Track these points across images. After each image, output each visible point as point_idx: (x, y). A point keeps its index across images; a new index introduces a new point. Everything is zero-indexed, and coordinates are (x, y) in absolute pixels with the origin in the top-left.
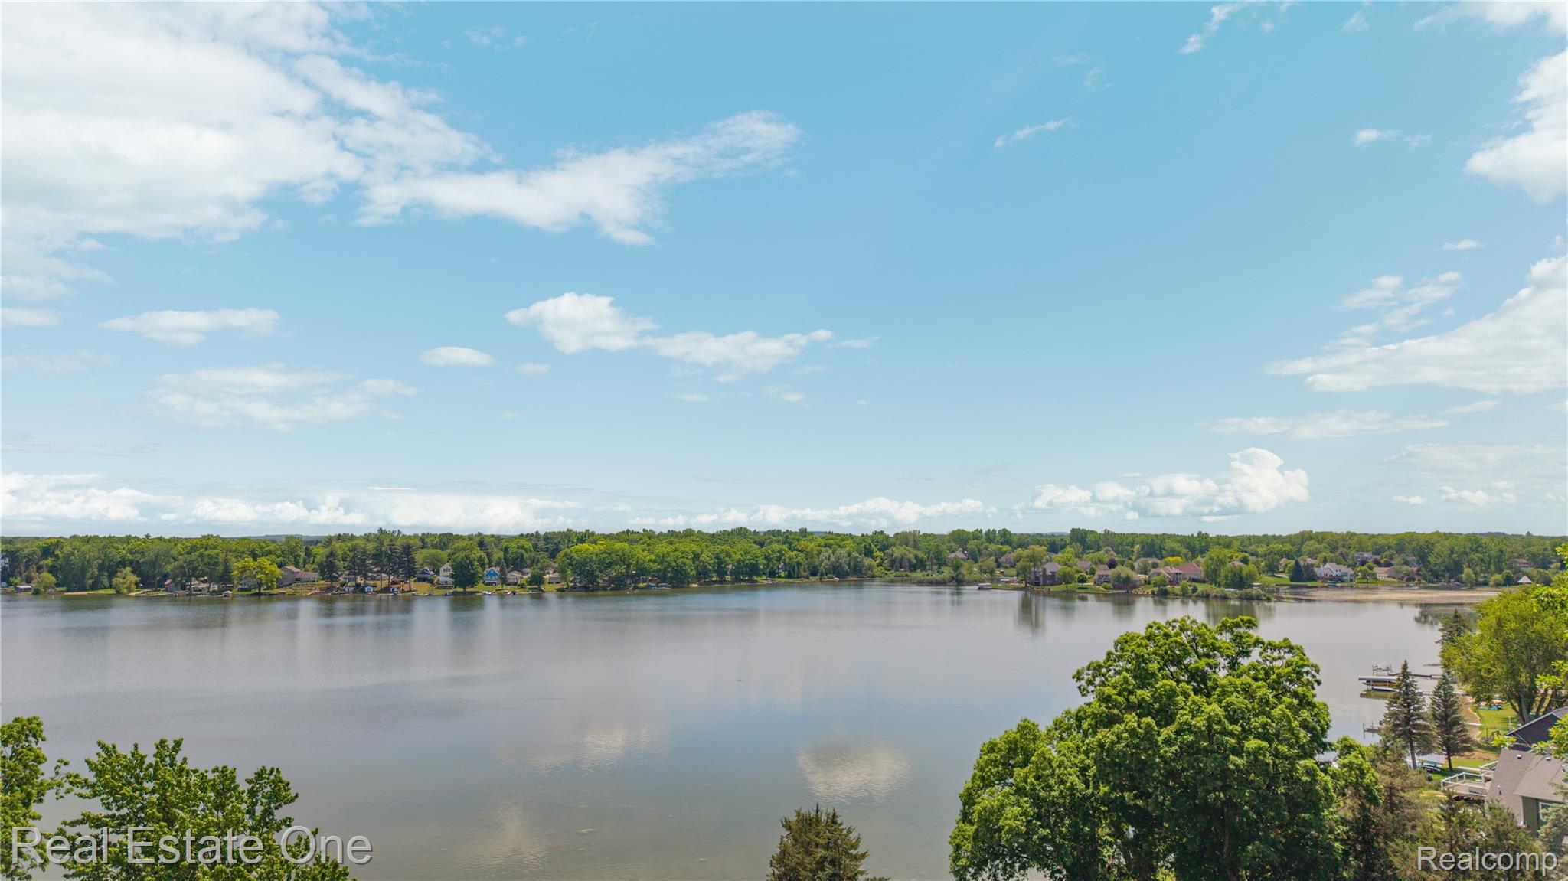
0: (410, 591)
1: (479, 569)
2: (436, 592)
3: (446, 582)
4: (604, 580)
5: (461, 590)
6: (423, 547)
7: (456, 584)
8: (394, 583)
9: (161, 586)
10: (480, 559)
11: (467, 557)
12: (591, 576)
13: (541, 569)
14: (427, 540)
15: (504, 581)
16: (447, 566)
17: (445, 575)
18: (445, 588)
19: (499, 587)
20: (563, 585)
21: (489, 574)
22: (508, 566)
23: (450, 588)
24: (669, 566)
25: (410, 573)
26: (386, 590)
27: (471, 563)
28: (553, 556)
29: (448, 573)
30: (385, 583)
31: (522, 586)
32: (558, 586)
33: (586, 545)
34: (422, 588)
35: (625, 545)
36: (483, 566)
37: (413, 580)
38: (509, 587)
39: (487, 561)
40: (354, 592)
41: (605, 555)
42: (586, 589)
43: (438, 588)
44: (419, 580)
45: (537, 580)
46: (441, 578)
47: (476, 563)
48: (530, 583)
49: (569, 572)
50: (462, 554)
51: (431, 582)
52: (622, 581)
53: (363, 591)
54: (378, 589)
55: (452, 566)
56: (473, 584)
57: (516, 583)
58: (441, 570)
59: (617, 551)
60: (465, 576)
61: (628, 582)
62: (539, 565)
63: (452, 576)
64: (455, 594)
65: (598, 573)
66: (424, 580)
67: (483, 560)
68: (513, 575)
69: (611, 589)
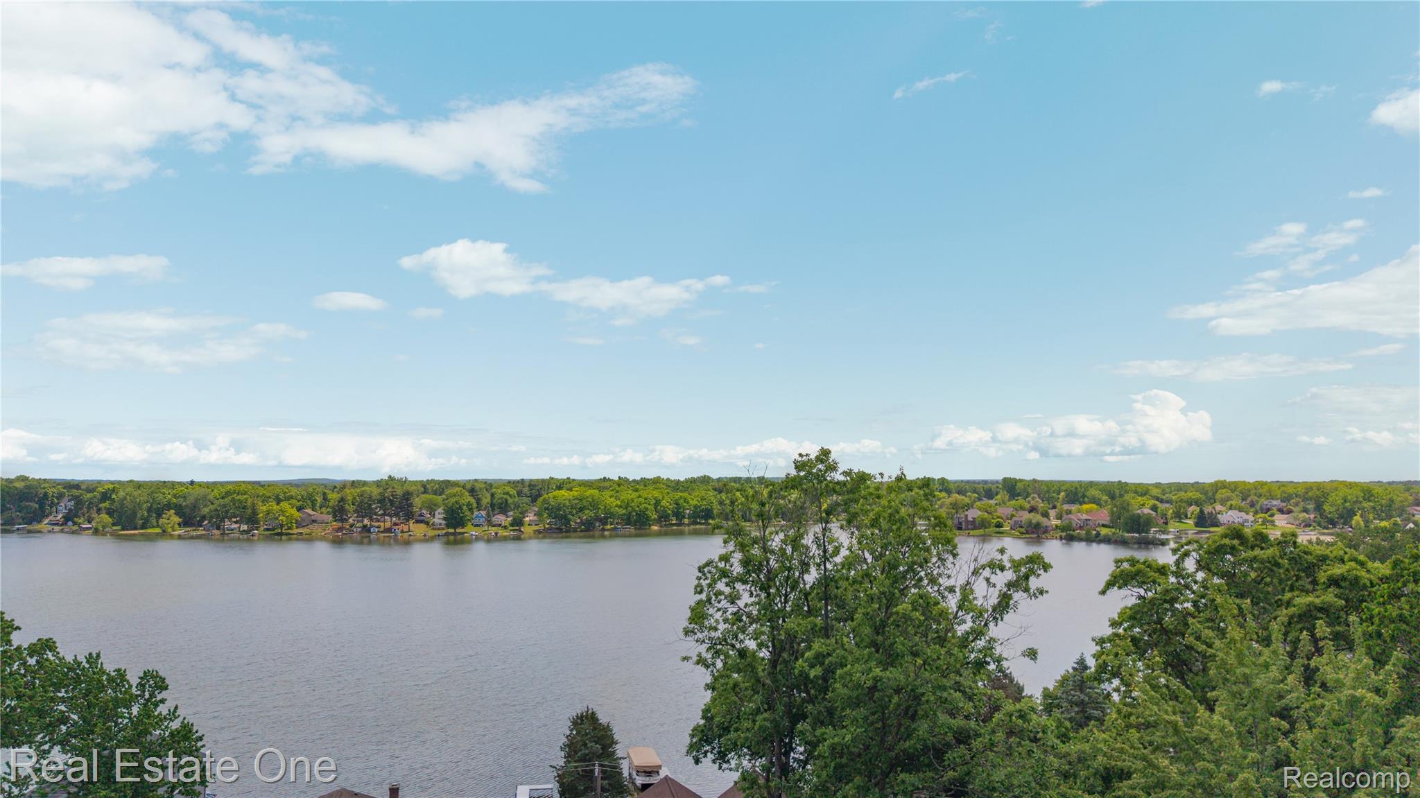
0: (409, 531)
1: (468, 513)
2: (431, 533)
3: (440, 524)
4: (576, 523)
5: (452, 530)
6: (423, 492)
7: (448, 526)
8: (396, 524)
9: (200, 527)
10: (469, 504)
11: (456, 502)
12: (565, 519)
13: (521, 513)
14: (428, 485)
15: (490, 523)
16: (440, 510)
17: (439, 518)
18: (439, 529)
19: (486, 528)
20: (541, 527)
21: (477, 516)
22: (493, 510)
23: (443, 529)
24: (633, 510)
25: (409, 516)
26: (389, 530)
27: (461, 508)
28: (534, 500)
29: (441, 516)
30: (388, 525)
31: (505, 527)
32: (536, 528)
33: (562, 492)
34: (418, 530)
35: (596, 491)
36: (471, 510)
37: (411, 522)
38: (493, 528)
39: (475, 505)
40: (360, 532)
41: (577, 501)
42: (560, 530)
43: (433, 529)
44: (417, 522)
45: (518, 523)
46: (436, 520)
47: (465, 507)
48: (512, 525)
49: (545, 515)
50: (453, 500)
51: (427, 523)
52: (592, 524)
53: (369, 531)
54: (382, 529)
55: (444, 510)
56: (463, 526)
57: (500, 525)
58: (436, 513)
59: (587, 497)
60: (455, 519)
61: (597, 524)
62: (520, 509)
63: (444, 519)
64: (447, 534)
65: (570, 517)
66: (422, 522)
67: (471, 505)
68: (500, 518)
69: (581, 531)
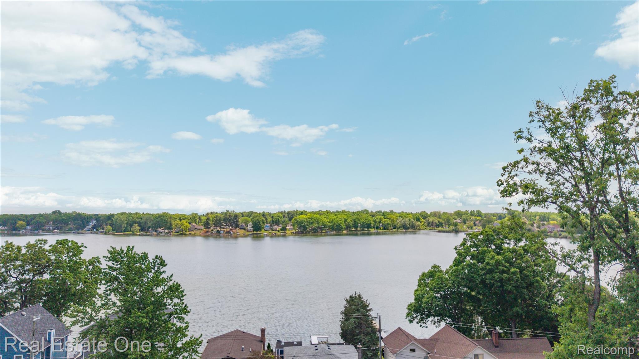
0: (237, 233)
1: (262, 224)
2: (247, 233)
3: (250, 230)
4: (309, 229)
5: (255, 232)
6: (242, 217)
7: (254, 230)
8: (231, 230)
9: (148, 231)
10: (263, 221)
11: (257, 220)
12: (305, 228)
13: (285, 225)
14: (244, 214)
15: (272, 230)
17: (250, 227)
18: (250, 232)
19: (270, 231)
20: (294, 231)
21: (266, 226)
22: (273, 224)
23: (252, 232)
24: (335, 224)
25: (237, 226)
26: (228, 232)
27: (259, 222)
28: (290, 220)
29: (251, 226)
30: (228, 230)
31: (279, 231)
32: (292, 231)
33: (303, 216)
34: (241, 232)
35: (318, 216)
36: (264, 223)
37: (238, 229)
39: (265, 221)
40: (216, 233)
41: (310, 219)
42: (302, 232)
44: (240, 229)
45: (284, 229)
46: (248, 228)
47: (261, 222)
48: (282, 230)
49: (296, 226)
51: (245, 229)
52: (316, 230)
53: (220, 233)
54: (225, 232)
55: (252, 223)
56: (260, 230)
57: (276, 230)
58: (249, 225)
59: (314, 218)
60: (257, 227)
61: (319, 230)
62: (285, 223)
64: (253, 234)
65: (307, 226)
66: (242, 229)
68: (276, 227)
69: (312, 233)
